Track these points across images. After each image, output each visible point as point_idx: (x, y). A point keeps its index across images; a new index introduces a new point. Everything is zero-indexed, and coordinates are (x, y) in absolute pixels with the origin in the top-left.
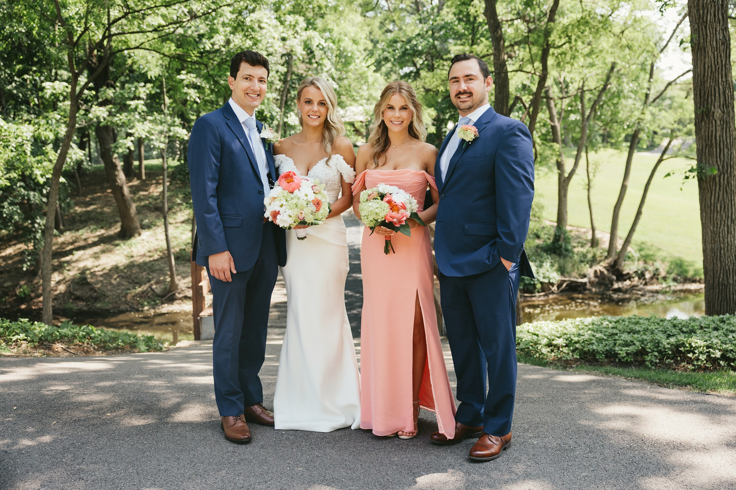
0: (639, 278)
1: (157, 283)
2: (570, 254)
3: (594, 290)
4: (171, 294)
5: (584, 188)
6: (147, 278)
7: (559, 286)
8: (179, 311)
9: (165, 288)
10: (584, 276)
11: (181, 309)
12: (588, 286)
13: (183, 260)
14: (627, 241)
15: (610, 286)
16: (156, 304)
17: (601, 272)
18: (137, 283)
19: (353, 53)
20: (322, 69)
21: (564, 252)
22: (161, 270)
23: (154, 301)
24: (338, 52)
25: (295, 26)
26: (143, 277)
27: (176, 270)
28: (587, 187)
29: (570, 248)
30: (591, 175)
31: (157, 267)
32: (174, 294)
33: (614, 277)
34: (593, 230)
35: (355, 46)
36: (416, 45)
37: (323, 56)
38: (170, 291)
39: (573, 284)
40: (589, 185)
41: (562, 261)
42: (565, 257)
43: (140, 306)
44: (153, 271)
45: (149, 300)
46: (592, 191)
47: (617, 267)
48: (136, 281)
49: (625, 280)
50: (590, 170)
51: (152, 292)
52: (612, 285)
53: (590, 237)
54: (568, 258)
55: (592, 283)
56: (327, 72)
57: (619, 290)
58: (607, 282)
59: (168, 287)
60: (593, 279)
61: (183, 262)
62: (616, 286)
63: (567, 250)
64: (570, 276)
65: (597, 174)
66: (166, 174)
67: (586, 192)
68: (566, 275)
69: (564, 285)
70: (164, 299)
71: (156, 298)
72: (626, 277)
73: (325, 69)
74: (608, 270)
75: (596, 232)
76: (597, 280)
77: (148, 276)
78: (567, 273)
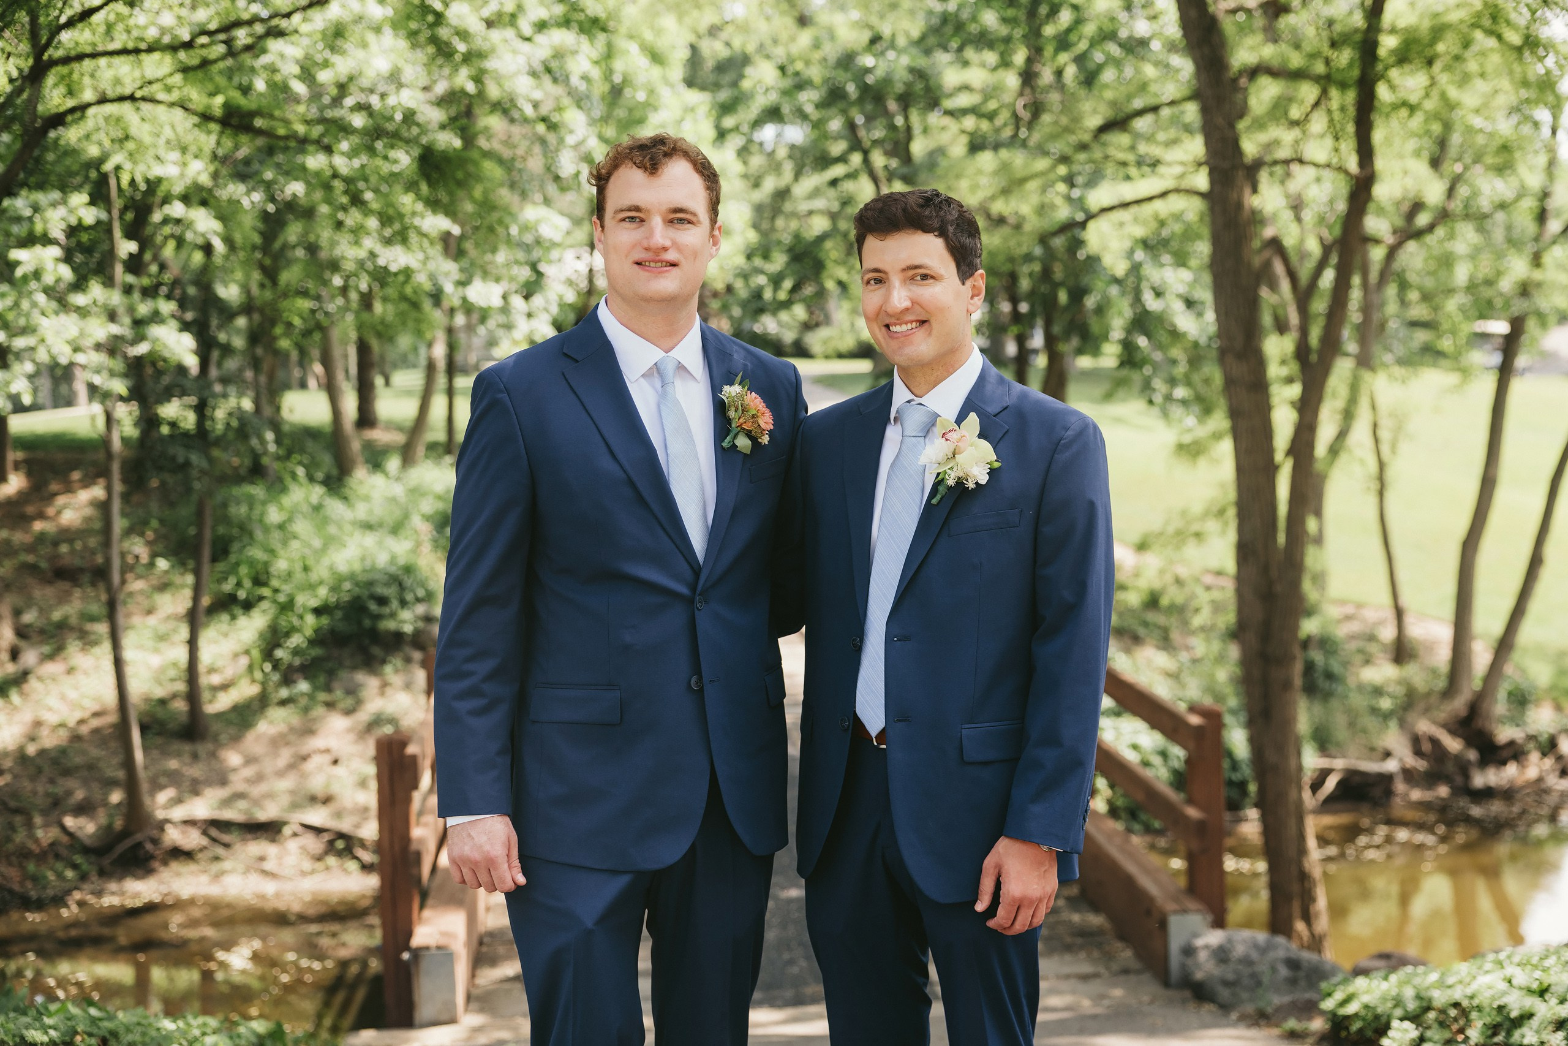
0: (1544, 755)
1: (83, 809)
2: (1340, 689)
3: (1416, 795)
4: (128, 843)
5: (1369, 488)
6: (47, 794)
7: (1316, 786)
8: (157, 898)
9: (109, 827)
10: (1387, 754)
11: (164, 889)
12: (1400, 786)
13: (159, 734)
14: (1504, 645)
15: (1459, 780)
16: (83, 877)
17: (1435, 742)
18: (17, 811)
19: (651, 92)
20: (561, 141)
21: (1322, 683)
22: (91, 767)
23: (75, 867)
24: (606, 88)
25: (513, 16)
26: (35, 793)
27: (146, 768)
28: (1379, 486)
29: (1336, 667)
30: (1385, 449)
31: (78, 760)
32: (139, 845)
33: (1472, 755)
34: (1399, 613)
35: (656, 72)
36: (868, 71)
37: (566, 101)
38: (125, 834)
39: (1357, 779)
40: (1381, 478)
41: (1318, 708)
42: (1327, 696)
43: (29, 885)
44: (67, 772)
45: (59, 866)
46: (1390, 496)
47: (1479, 723)
48: (13, 804)
49: (1503, 763)
50: (1384, 434)
51: (65, 839)
52: (1467, 776)
53: (1388, 633)
54: (1335, 703)
55: (1408, 775)
56: (576, 147)
57: (1487, 794)
58: (1450, 767)
59: (118, 824)
60: (1411, 761)
61: (159, 740)
62: (1480, 779)
63: (1330, 676)
64: (1344, 757)
65: (1404, 447)
66: (116, 467)
67: (1372, 500)
68: (1333, 750)
69: (1331, 783)
70: (106, 861)
71: (78, 859)
72: (1505, 754)
73: (570, 140)
74: (1453, 732)
75: (1409, 620)
76: (1421, 765)
77: (51, 789)
78: (1338, 744)
